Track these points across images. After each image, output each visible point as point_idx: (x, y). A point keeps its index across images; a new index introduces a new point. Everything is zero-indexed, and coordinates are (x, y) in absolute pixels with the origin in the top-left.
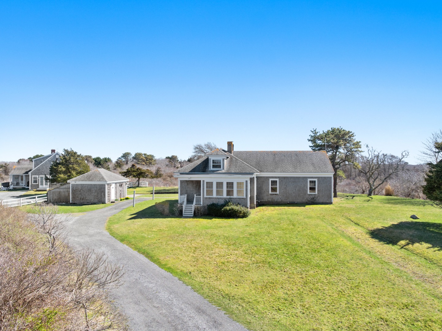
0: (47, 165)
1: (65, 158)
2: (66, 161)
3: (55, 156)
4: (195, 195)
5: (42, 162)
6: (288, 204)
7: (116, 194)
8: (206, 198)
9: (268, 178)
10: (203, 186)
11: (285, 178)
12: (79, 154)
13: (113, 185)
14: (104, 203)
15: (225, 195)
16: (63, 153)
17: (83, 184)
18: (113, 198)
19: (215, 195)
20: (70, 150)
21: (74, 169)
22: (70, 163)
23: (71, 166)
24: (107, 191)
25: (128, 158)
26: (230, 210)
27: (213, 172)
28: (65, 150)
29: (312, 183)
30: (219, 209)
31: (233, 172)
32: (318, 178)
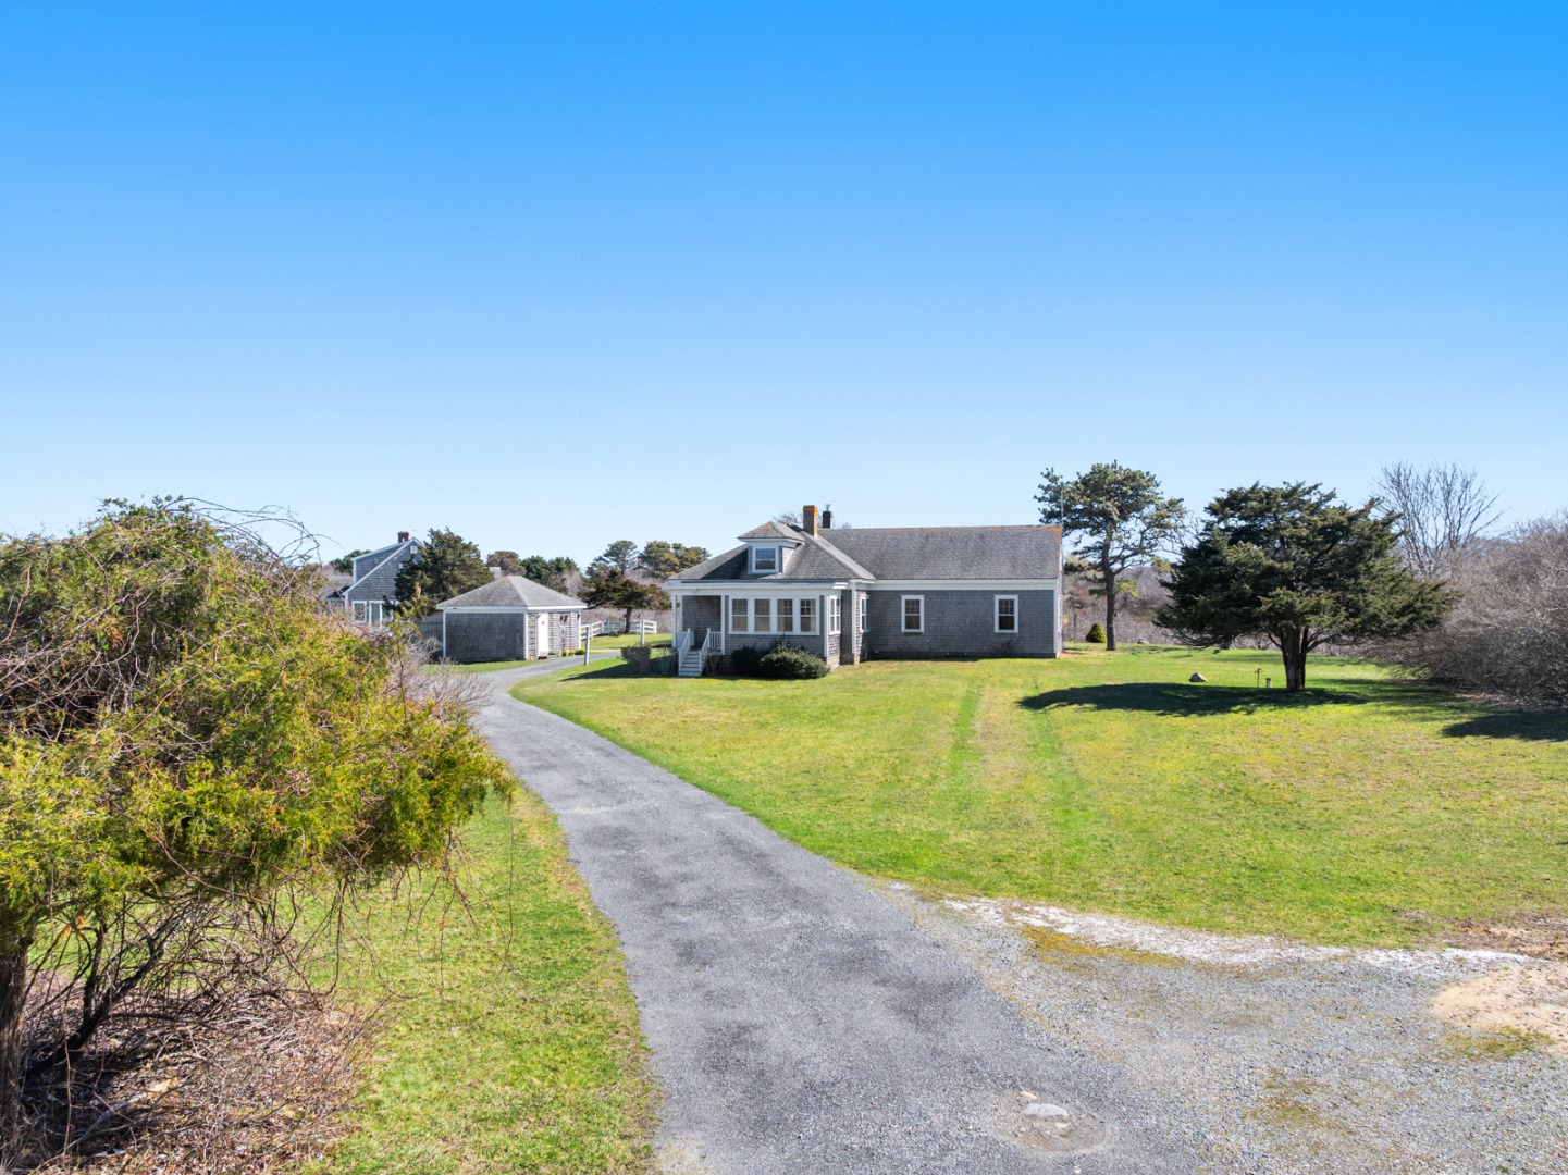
0: (388, 570)
1: (432, 553)
2: (436, 560)
3: (408, 548)
4: (709, 630)
5: (376, 565)
6: (947, 657)
7: (551, 639)
8: (733, 636)
9: (898, 594)
10: (727, 610)
11: (938, 593)
12: (466, 541)
13: (544, 618)
14: (520, 658)
15: (774, 629)
16: (429, 541)
17: (473, 614)
18: (543, 647)
19: (751, 630)
20: (444, 532)
21: (455, 582)
22: (446, 567)
23: (446, 572)
24: (527, 630)
25: (626, 558)
26: (778, 660)
27: (755, 577)
28: (432, 532)
29: (1006, 605)
30: (754, 660)
31: (801, 577)
32: (1021, 594)
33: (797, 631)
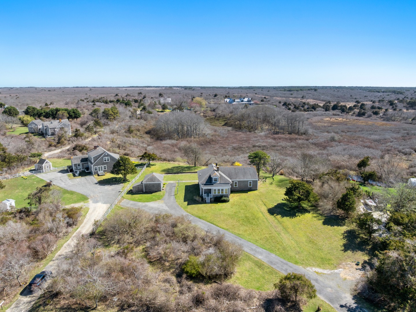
3: (105, 154)
4: (210, 194)
5: (98, 159)
6: (241, 191)
8: (214, 195)
9: (233, 181)
10: (212, 191)
11: (240, 181)
15: (221, 194)
17: (150, 184)
19: (217, 194)
27: (215, 183)
29: (250, 183)
30: (219, 199)
31: (222, 183)
32: (253, 181)
33: (224, 193)
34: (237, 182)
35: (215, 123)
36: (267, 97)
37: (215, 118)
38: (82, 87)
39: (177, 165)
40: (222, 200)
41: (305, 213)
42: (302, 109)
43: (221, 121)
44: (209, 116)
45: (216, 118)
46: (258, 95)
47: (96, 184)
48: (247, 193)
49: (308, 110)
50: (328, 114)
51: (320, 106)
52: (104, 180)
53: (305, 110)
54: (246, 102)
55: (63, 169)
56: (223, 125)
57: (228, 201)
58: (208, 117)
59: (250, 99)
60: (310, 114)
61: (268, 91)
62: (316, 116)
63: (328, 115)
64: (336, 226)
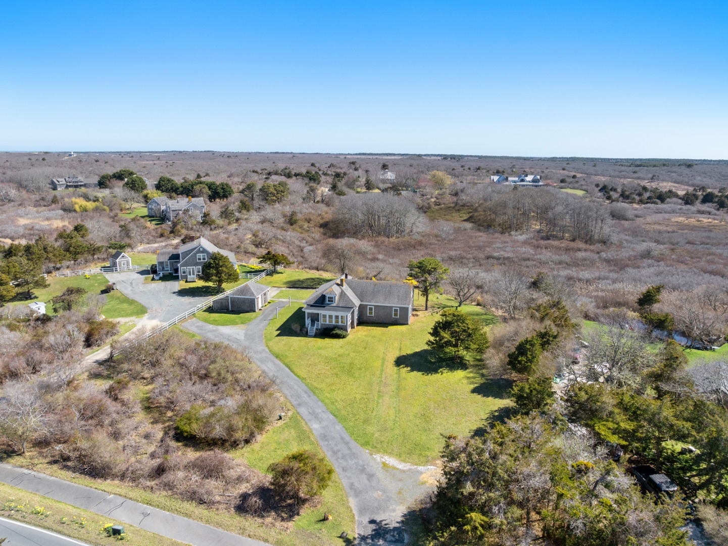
3: (199, 249)
4: (316, 322)
6: (380, 324)
7: (262, 302)
8: (322, 324)
9: (367, 306)
10: (321, 318)
11: (378, 306)
13: (260, 297)
14: (254, 311)
15: (334, 323)
17: (239, 298)
18: (260, 306)
19: (327, 322)
24: (256, 302)
26: (335, 333)
27: (328, 306)
29: (396, 311)
30: (329, 332)
31: (341, 305)
32: (400, 308)
33: (340, 323)
34: (373, 307)
35: (452, 216)
36: (578, 175)
37: (454, 207)
38: (283, 153)
39: (318, 276)
40: (333, 334)
41: (458, 369)
42: (637, 198)
43: (464, 213)
44: (444, 204)
45: (457, 208)
46: (568, 171)
47: (174, 293)
48: (387, 327)
49: (649, 200)
50: (688, 210)
51: (677, 196)
52: (190, 288)
53: (641, 202)
54: (529, 182)
55: (146, 269)
56: (464, 220)
57: (344, 337)
58: (443, 206)
59: (539, 177)
60: (649, 208)
61: (595, 166)
62: (661, 213)
63: (686, 212)
64: (492, 397)
